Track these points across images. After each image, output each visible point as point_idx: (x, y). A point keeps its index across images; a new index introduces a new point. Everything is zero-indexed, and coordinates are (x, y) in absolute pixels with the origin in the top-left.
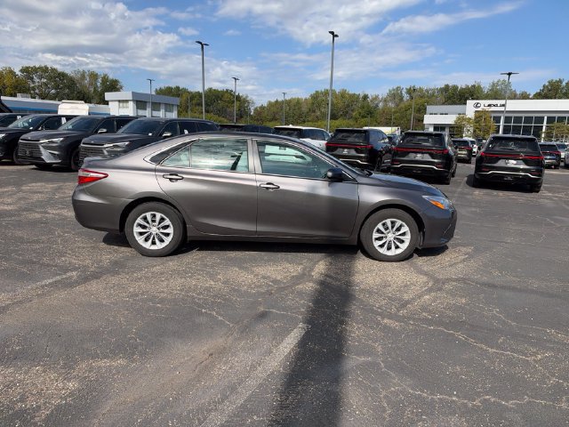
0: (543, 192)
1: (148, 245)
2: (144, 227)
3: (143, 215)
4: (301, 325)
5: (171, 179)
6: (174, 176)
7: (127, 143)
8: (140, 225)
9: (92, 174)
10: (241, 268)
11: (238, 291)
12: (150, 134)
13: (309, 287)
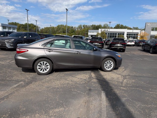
0: (125, 52)
1: (42, 72)
2: (40, 66)
3: (40, 62)
4: (102, 92)
5: (49, 51)
6: (50, 50)
7: (13, 40)
8: (39, 66)
9: (23, 50)
10: (72, 77)
11: (76, 83)
12: (20, 37)
13: (95, 80)
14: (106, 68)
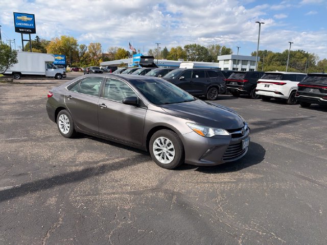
1: (63, 131)
2: (62, 122)
3: (61, 115)
6: (70, 96)
8: (60, 120)
14: (159, 155)
